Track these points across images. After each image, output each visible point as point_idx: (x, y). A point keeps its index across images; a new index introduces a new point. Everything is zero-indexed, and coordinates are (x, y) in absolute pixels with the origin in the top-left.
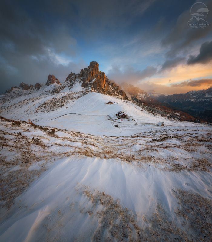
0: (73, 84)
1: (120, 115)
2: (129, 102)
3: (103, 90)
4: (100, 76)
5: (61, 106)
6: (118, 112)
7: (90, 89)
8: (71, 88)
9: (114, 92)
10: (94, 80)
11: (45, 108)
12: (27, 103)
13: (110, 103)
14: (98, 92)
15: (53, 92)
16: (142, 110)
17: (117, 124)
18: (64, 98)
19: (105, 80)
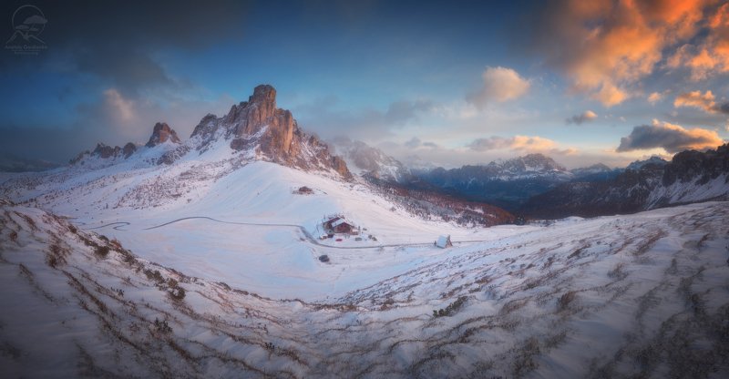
0: (209, 141)
1: (333, 225)
2: (356, 187)
3: (285, 156)
4: (280, 120)
5: (174, 196)
6: (327, 216)
7: (252, 153)
8: (205, 151)
9: (314, 161)
10: (263, 130)
11: (138, 198)
12: (103, 186)
13: (304, 190)
14: (274, 161)
15: (160, 162)
16: (393, 209)
17: (326, 251)
18: (184, 175)
19: (291, 130)
